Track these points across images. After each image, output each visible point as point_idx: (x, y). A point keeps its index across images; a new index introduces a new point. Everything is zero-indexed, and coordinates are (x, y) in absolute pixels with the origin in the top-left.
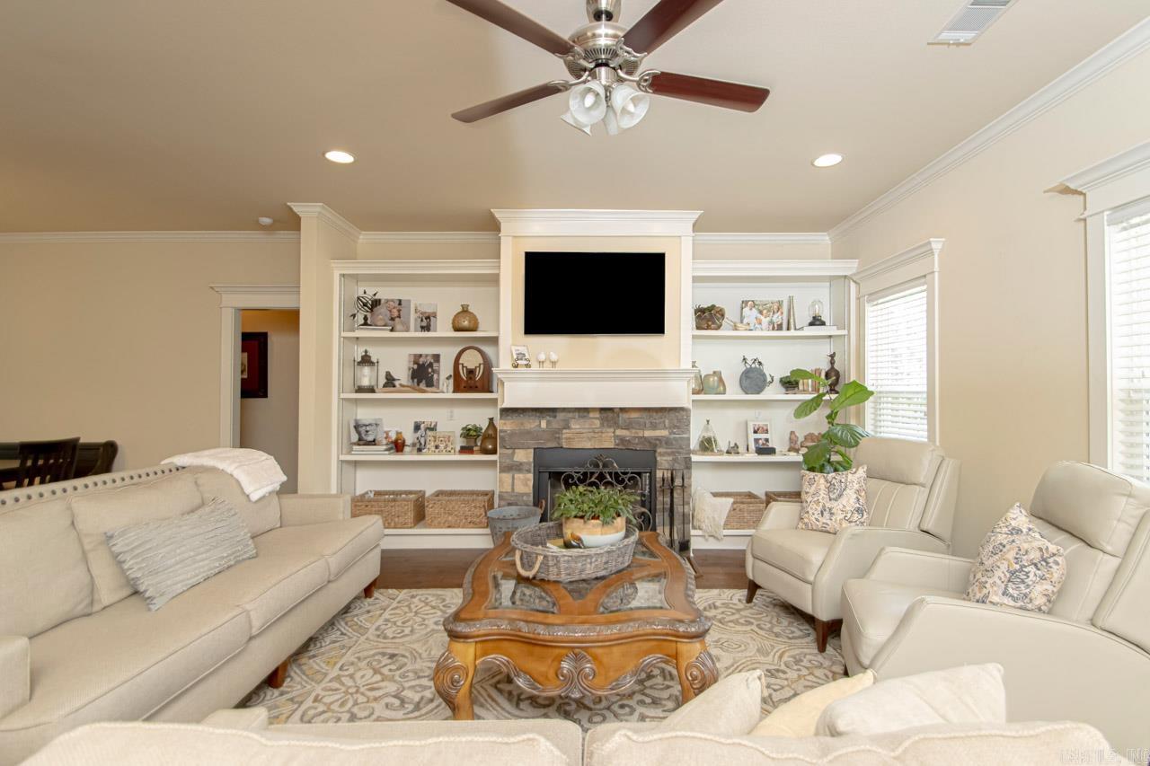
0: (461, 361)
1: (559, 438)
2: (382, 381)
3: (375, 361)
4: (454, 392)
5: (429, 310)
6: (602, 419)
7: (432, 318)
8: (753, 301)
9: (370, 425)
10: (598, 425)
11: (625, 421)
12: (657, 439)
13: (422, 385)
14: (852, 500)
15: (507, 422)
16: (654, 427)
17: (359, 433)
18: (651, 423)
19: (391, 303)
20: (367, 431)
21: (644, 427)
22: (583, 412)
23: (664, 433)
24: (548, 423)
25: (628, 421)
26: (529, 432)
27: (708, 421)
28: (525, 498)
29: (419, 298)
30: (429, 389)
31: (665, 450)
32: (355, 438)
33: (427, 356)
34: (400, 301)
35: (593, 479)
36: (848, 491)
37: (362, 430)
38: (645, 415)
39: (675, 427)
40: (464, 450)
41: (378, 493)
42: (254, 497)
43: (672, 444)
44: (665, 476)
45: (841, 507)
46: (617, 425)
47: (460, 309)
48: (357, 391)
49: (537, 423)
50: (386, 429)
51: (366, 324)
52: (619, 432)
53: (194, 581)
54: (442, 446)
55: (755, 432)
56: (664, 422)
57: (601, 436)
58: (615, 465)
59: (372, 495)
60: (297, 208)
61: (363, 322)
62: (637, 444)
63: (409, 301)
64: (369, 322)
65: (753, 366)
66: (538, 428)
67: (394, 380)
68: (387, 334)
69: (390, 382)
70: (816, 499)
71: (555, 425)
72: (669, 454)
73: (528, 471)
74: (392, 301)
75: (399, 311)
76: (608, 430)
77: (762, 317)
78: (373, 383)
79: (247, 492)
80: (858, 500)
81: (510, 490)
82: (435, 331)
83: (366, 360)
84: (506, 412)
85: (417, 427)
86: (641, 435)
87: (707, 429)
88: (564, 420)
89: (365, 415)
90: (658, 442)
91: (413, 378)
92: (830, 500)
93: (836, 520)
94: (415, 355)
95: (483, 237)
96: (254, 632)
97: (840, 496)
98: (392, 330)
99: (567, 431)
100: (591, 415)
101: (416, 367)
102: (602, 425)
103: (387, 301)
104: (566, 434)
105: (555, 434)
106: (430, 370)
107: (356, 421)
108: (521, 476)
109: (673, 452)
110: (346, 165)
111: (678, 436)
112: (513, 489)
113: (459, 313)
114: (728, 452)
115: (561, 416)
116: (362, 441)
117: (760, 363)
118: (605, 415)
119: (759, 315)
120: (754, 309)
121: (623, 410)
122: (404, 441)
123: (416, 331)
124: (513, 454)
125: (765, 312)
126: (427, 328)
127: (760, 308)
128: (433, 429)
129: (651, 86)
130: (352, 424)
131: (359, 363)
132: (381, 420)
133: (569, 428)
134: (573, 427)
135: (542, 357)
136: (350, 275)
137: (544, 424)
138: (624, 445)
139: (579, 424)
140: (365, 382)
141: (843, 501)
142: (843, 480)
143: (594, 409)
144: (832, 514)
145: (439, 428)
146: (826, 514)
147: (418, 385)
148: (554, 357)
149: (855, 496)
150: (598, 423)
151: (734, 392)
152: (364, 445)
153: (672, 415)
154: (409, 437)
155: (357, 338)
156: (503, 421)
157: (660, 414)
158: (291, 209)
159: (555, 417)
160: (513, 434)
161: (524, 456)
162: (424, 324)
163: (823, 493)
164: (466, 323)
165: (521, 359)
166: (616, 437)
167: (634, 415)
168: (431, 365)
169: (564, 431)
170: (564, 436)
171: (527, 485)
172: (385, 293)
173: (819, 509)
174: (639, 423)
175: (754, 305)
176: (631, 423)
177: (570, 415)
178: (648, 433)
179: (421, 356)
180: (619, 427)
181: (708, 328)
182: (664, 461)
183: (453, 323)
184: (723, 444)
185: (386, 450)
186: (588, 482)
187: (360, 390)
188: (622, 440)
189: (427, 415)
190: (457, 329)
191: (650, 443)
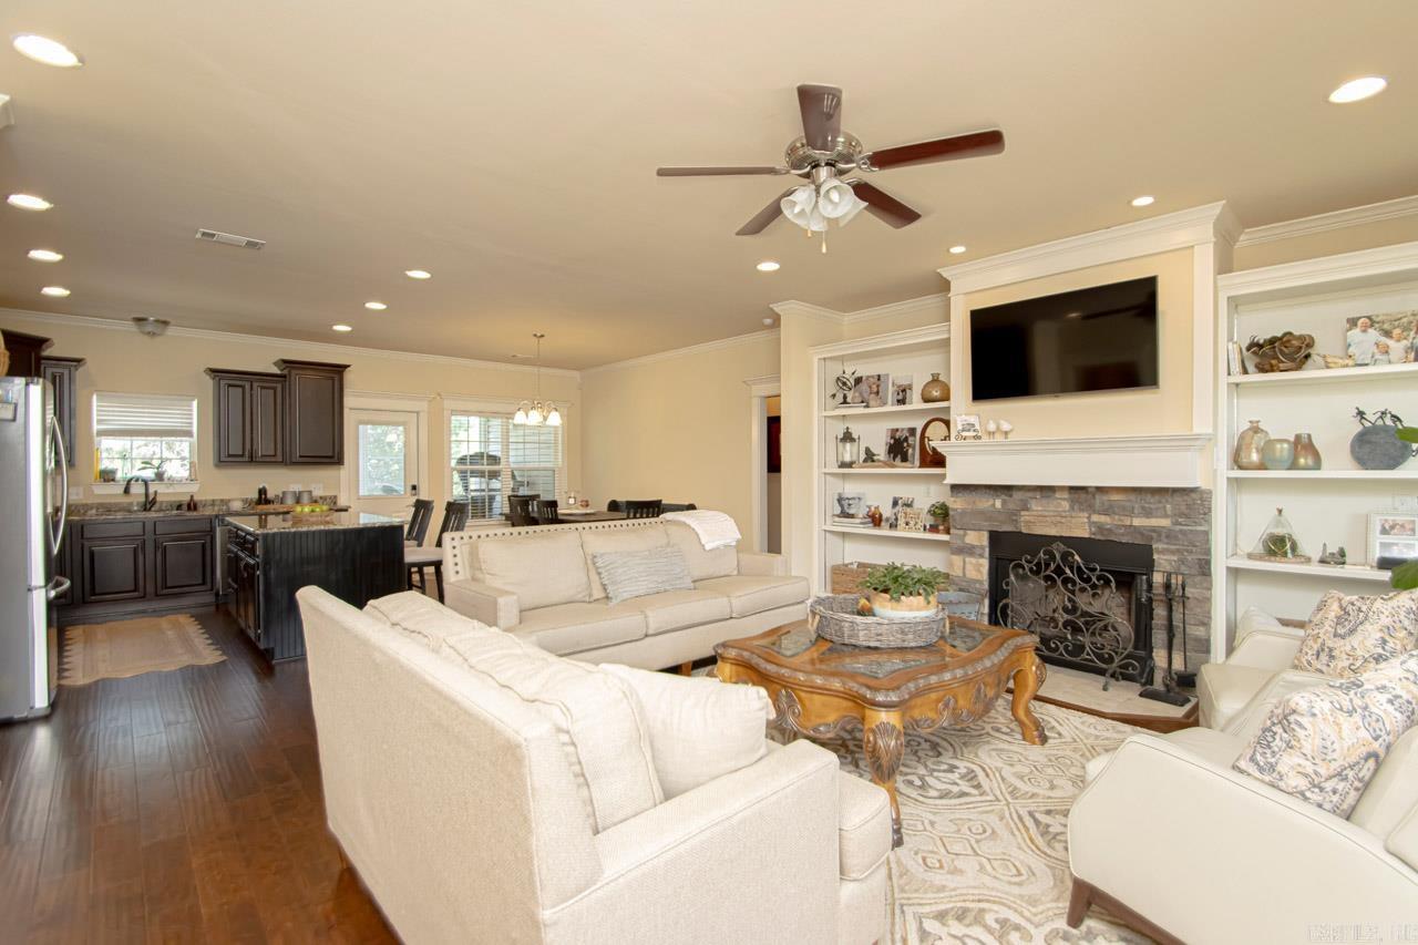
0: (927, 435)
1: (1016, 521)
2: (863, 456)
3: (856, 437)
4: (920, 467)
5: (905, 383)
6: (1073, 502)
7: (908, 391)
8: (1369, 318)
9: (853, 498)
10: (1067, 508)
11: (1103, 504)
12: (1154, 529)
13: (898, 459)
14: (1370, 643)
15: (958, 500)
16: (1148, 514)
17: (842, 506)
18: (1143, 508)
19: (871, 379)
20: (849, 505)
21: (1131, 513)
22: (1047, 491)
23: (1165, 522)
24: (1004, 503)
25: (1106, 503)
26: (982, 513)
27: (1280, 511)
28: (977, 586)
29: (897, 371)
30: (904, 464)
31: (1165, 546)
32: (838, 510)
33: (903, 430)
34: (879, 376)
35: (1048, 573)
36: (1367, 625)
37: (845, 503)
38: (1132, 497)
39: (1182, 515)
40: (934, 529)
41: (860, 565)
42: (708, 547)
43: (1176, 538)
44: (1173, 581)
45: (1348, 648)
46: (1091, 509)
47: (930, 379)
48: (840, 467)
49: (991, 502)
50: (869, 503)
51: (845, 402)
52: (1095, 518)
53: (637, 593)
54: (912, 523)
55: (1384, 531)
56: (1165, 507)
57: (1070, 522)
58: (1077, 557)
59: (855, 566)
60: (777, 308)
61: (842, 400)
62: (1123, 535)
63: (887, 375)
64: (849, 400)
65: (1380, 422)
66: (991, 509)
67: (874, 455)
68: (861, 410)
69: (870, 457)
70: (1315, 632)
71: (1011, 506)
72: (1173, 552)
73: (981, 556)
74: (873, 377)
75: (878, 386)
76: (1081, 514)
77: (1391, 343)
78: (855, 458)
79: (703, 542)
80: (1384, 642)
81: (961, 575)
82: (911, 403)
83: (848, 437)
84: (956, 488)
85: (895, 503)
86: (1128, 523)
87: (1278, 524)
88: (1022, 500)
89: (850, 489)
90: (1154, 535)
91: (890, 452)
92: (1335, 636)
93: (1336, 667)
94: (893, 430)
95: (931, 302)
96: (651, 632)
97: (1352, 631)
98: (867, 406)
99: (1027, 513)
100: (1058, 495)
101: (892, 441)
102: (1072, 508)
103: (868, 377)
104: (1025, 516)
105: (1013, 516)
106: (905, 444)
107: (840, 494)
108: (973, 560)
109: (1178, 550)
110: (774, 271)
111: (1185, 528)
112: (964, 573)
113: (928, 383)
114: (1322, 561)
115: (1017, 495)
116: (845, 515)
117: (1396, 418)
118: (1076, 496)
119: (1384, 340)
120: (1370, 330)
121: (1100, 489)
122: (881, 516)
123: (893, 405)
124: (965, 535)
125: (1396, 332)
126: (902, 402)
127: (1386, 326)
128: (909, 505)
129: (873, 164)
130: (836, 497)
131: (841, 440)
132: (864, 494)
133: (1027, 510)
134: (1035, 508)
135: (992, 427)
136: (831, 358)
137: (998, 504)
138: (1103, 535)
139: (1041, 506)
140: (847, 458)
141: (1355, 640)
142: (1364, 608)
143: (1062, 488)
144: (1332, 657)
145: (916, 505)
146: (1324, 658)
147: (894, 460)
148: (1006, 426)
149: (1379, 635)
150: (1066, 505)
151: (1339, 465)
152: (845, 517)
153: (1178, 498)
154: (887, 512)
155: (844, 416)
156: (953, 499)
157: (1157, 497)
158: (772, 309)
159: (1011, 496)
160: (964, 513)
161: (979, 539)
162: (900, 397)
163: (1328, 627)
164: (936, 394)
165: (969, 430)
166: (1091, 523)
167: (1115, 497)
168: (906, 439)
169: (1023, 513)
170: (1022, 519)
171: (979, 571)
172: (865, 370)
173: (1316, 647)
174: (1124, 508)
175: (1372, 322)
176: (1111, 507)
177: (1030, 494)
178: (1137, 522)
179: (897, 430)
180: (1094, 512)
181: (1272, 369)
182: (1164, 561)
183: (922, 395)
184: (1310, 546)
185: (862, 523)
186: (1042, 574)
187: (843, 465)
188: (1100, 528)
189: (904, 491)
190: (926, 400)
191: (1142, 534)
